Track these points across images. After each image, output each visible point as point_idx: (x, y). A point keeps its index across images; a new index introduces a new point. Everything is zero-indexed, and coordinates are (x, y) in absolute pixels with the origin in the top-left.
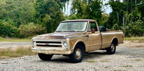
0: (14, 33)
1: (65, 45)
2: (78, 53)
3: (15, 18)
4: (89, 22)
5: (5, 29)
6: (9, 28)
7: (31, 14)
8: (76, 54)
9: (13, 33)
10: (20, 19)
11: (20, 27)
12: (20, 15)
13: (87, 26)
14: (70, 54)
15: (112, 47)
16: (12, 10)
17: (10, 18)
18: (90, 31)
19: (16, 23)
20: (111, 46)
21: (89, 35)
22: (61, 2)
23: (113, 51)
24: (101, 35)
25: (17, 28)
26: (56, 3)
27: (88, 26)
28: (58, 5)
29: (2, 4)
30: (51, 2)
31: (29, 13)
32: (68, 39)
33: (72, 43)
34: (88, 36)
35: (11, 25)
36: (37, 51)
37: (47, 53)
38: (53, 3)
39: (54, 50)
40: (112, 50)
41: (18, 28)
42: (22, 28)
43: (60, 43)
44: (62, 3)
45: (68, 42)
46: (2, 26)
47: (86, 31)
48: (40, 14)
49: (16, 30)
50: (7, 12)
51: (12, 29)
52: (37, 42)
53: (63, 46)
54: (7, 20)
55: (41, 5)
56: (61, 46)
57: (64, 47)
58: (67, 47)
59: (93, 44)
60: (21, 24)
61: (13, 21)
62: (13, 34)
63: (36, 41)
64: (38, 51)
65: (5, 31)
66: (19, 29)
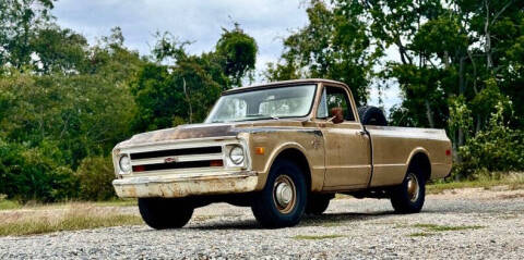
0: (61, 187)
1: (234, 158)
2: (284, 192)
3: (64, 137)
4: (320, 85)
5: (28, 176)
6: (44, 170)
7: (121, 118)
8: (278, 196)
9: (56, 186)
10: (84, 138)
11: (83, 165)
12: (83, 126)
13: (316, 100)
14: (253, 189)
15: (410, 184)
16: (55, 109)
17: (46, 135)
18: (325, 118)
19: (69, 152)
20: (406, 182)
21: (323, 130)
22: (227, 73)
23: (414, 201)
24: (368, 133)
25: (70, 170)
26: (210, 77)
27: (320, 100)
28: (216, 84)
29: (20, 86)
30: (193, 75)
31: (116, 117)
32: (245, 136)
33: (259, 150)
34: (318, 133)
35: (50, 160)
36: (134, 190)
37: (169, 192)
38: (199, 79)
39: (196, 180)
40: (412, 196)
41: (75, 169)
42: (88, 169)
43: (218, 150)
44: (231, 77)
45: (246, 145)
46: (17, 163)
47: (311, 116)
48: (152, 119)
49: (68, 175)
50: (39, 117)
51: (52, 172)
52: (134, 156)
53: (228, 163)
54: (35, 144)
55: (156, 87)
56: (220, 163)
57: (232, 165)
58: (242, 165)
59: (340, 164)
60: (85, 155)
61: (59, 147)
62: (56, 191)
63: (128, 152)
64: (136, 187)
65: (29, 183)
66: (80, 172)
